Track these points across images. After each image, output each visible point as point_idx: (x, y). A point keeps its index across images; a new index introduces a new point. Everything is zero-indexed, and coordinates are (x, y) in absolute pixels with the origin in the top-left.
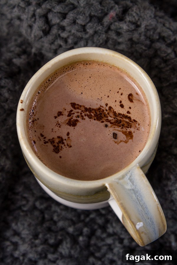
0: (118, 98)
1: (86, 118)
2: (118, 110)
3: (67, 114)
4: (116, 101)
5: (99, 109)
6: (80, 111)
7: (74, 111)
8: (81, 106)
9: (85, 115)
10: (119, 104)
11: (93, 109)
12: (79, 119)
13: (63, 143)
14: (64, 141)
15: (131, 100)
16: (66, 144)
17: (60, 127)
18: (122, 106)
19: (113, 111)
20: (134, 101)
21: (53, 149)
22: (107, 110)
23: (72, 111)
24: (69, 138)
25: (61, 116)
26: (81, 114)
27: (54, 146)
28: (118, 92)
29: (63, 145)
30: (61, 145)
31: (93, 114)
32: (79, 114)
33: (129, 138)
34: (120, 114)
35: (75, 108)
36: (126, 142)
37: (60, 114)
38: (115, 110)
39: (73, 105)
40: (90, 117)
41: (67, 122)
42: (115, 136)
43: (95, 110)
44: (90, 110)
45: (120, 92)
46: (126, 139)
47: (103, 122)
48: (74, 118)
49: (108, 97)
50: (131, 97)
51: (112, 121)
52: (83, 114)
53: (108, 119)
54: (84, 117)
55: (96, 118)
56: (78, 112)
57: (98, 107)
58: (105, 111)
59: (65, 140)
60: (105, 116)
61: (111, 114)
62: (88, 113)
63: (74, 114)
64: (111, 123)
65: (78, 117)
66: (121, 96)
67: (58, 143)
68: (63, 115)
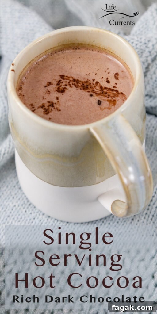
0: (105, 76)
1: (73, 86)
2: (104, 84)
3: (56, 83)
4: (102, 78)
5: (87, 82)
6: (68, 81)
7: (63, 81)
8: (69, 77)
9: (73, 84)
10: (106, 80)
11: (80, 81)
12: (68, 87)
13: (53, 106)
14: (54, 105)
15: (117, 79)
16: (55, 107)
17: (49, 94)
18: (108, 82)
19: (100, 85)
20: (119, 79)
21: (44, 112)
22: (93, 84)
23: (60, 81)
24: (58, 102)
25: (51, 86)
26: (69, 83)
27: (45, 109)
28: (106, 71)
29: (53, 108)
30: (51, 108)
31: (80, 85)
32: (67, 83)
33: (112, 105)
34: (105, 88)
35: (64, 79)
36: (109, 109)
37: (50, 84)
38: (101, 85)
39: (62, 77)
40: (77, 87)
41: (56, 89)
42: (99, 103)
43: (82, 82)
44: (78, 81)
45: (108, 71)
46: (109, 105)
47: (89, 92)
48: (63, 87)
49: (96, 74)
50: (117, 76)
51: (97, 93)
52: (71, 83)
53: (93, 91)
54: (72, 86)
55: (82, 88)
56: (66, 82)
57: (86, 80)
58: (92, 84)
59: (55, 103)
60: (91, 87)
61: (98, 88)
62: (75, 83)
63: (62, 83)
64: (96, 94)
65: (66, 85)
66: (108, 75)
67: (48, 106)
68: (52, 84)
